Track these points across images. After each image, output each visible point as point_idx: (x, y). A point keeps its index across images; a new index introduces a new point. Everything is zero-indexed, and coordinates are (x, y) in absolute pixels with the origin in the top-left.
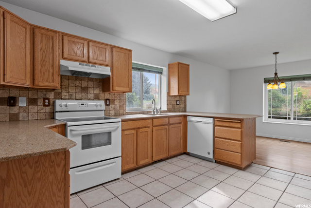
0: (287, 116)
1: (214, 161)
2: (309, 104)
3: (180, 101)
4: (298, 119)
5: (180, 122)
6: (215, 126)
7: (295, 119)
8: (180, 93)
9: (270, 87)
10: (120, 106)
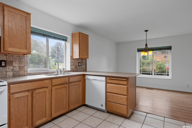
0: (151, 73)
1: (106, 111)
2: (159, 65)
3: (82, 63)
4: (157, 75)
5: (79, 80)
6: (106, 83)
7: (155, 74)
8: (81, 56)
9: (143, 54)
10: (20, 68)
